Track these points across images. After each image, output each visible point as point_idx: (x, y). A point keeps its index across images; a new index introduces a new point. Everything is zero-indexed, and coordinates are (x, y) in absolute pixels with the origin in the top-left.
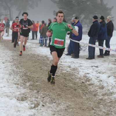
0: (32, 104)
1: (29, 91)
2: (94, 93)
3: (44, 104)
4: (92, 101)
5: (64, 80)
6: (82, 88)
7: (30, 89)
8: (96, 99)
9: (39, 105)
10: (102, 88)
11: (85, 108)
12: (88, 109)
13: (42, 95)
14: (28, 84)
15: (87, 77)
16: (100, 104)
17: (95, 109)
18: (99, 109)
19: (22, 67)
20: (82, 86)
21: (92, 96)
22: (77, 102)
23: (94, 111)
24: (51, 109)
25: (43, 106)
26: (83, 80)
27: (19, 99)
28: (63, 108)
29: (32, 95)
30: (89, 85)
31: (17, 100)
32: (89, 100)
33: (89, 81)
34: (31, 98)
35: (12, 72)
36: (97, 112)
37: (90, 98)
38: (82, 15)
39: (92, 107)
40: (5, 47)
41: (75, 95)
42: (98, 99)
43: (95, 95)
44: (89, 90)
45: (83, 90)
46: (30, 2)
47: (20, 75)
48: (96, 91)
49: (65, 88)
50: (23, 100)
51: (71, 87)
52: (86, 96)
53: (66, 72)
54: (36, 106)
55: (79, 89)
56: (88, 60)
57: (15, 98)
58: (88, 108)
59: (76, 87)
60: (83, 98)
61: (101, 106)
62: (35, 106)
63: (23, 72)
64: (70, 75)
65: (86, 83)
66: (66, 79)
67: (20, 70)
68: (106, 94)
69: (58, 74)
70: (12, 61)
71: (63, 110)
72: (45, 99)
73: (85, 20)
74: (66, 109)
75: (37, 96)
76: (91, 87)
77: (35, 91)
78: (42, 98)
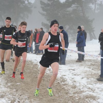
0: (9, 100)
1: (9, 90)
3: (19, 101)
4: (63, 98)
6: (57, 87)
8: (67, 97)
9: (15, 101)
15: (63, 78)
30: (64, 85)
32: (61, 97)
33: (64, 82)
37: (62, 95)
42: (69, 97)
43: (67, 93)
48: (69, 90)
52: (59, 94)
53: (46, 74)
54: (13, 102)
55: (54, 88)
61: (69, 102)
64: (48, 76)
65: (61, 84)
66: (44, 80)
73: (69, 30)
76: (65, 87)
77: (14, 90)
78: (19, 96)
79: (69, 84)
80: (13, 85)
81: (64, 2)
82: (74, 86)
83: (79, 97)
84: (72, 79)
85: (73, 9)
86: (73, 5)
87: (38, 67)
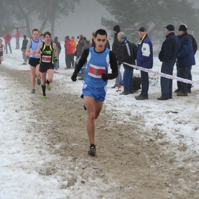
0: (64, 180)
1: (59, 158)
2: (169, 158)
3: (84, 180)
4: (165, 172)
5: (119, 137)
6: (150, 149)
7: (62, 155)
8: (172, 168)
9: (76, 181)
10: (184, 148)
11: (154, 185)
12: (158, 186)
13: (81, 164)
14: (58, 146)
15: (158, 130)
16: (180, 176)
17: (170, 185)
18: (177, 185)
19: (48, 117)
20: (148, 146)
21: (166, 163)
22: (141, 175)
23: (168, 188)
24: (96, 188)
25: (83, 182)
26: (150, 135)
27: (43, 172)
28: (116, 186)
29: (64, 164)
30: (162, 144)
31: (40, 173)
32: (161, 170)
33: (161, 138)
34: (62, 169)
35: (32, 127)
36: (175, 190)
37: (162, 166)
38: (150, 24)
39: (165, 182)
40: (19, 84)
41: (137, 163)
42: (176, 169)
43: (171, 162)
44: (161, 154)
45: (151, 154)
46: (61, 5)
47: (44, 131)
48: (173, 154)
49: (120, 150)
50: (48, 173)
51: (131, 149)
52: (156, 164)
53: (123, 123)
54: (72, 183)
55: (144, 152)
56: (160, 101)
57: (36, 171)
58: (158, 184)
59: (140, 149)
60: (151, 166)
61: (180, 179)
62: (69, 183)
63: (49, 126)
64: (129, 128)
65: (156, 142)
66: (122, 135)
67: (45, 123)
68: (190, 159)
69: (109, 127)
70: (31, 107)
71: (117, 188)
72: (87, 172)
74: (121, 188)
75: (72, 166)
76: (164, 147)
77: (70, 158)
78: (81, 169)
79: (173, 142)
80: (65, 148)
82: (182, 145)
83: (195, 169)
84: (177, 131)
87: (106, 109)
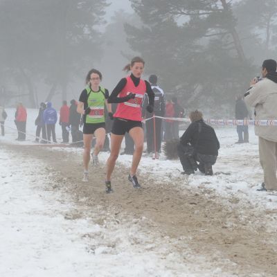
81: (186, 24)
85: (211, 41)
86: (209, 29)
